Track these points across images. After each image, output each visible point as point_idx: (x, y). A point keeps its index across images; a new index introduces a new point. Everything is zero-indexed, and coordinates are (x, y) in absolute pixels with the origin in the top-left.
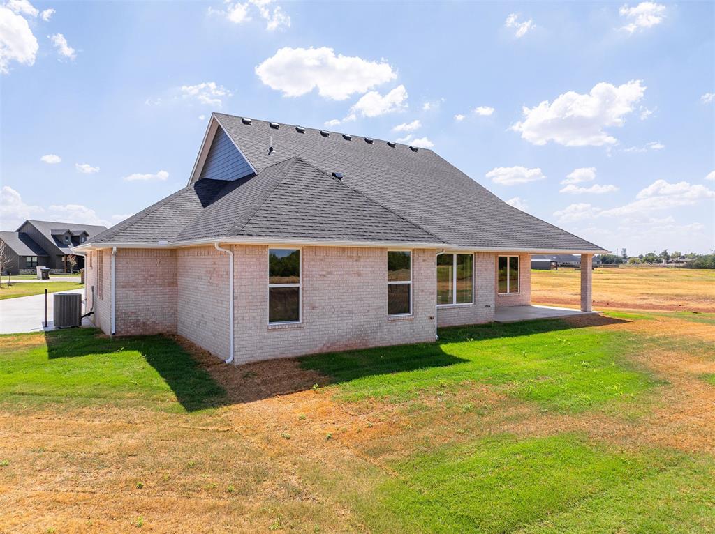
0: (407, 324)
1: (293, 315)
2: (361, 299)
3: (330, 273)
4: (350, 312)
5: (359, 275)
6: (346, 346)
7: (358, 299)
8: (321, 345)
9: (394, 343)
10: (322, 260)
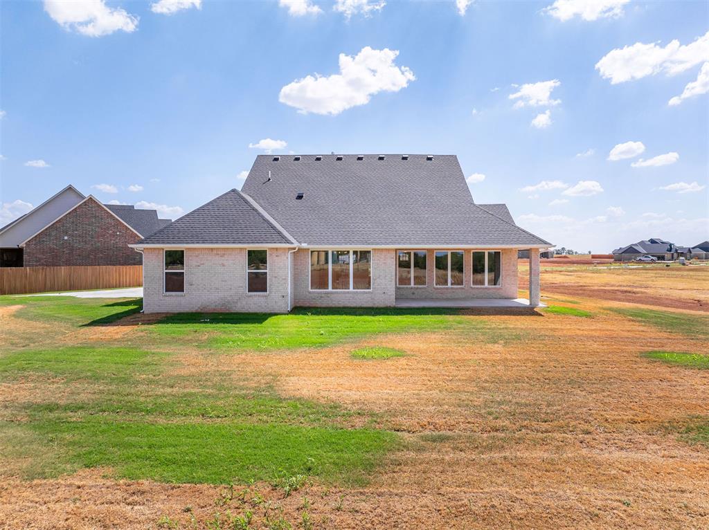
0: (262, 300)
1: (180, 288)
2: (225, 281)
3: (203, 264)
4: (217, 289)
5: (224, 265)
6: (214, 310)
7: (222, 281)
8: (197, 308)
9: (251, 311)
10: (197, 256)
